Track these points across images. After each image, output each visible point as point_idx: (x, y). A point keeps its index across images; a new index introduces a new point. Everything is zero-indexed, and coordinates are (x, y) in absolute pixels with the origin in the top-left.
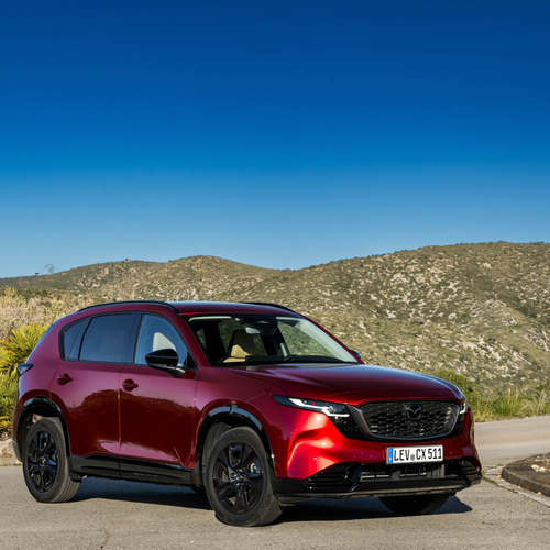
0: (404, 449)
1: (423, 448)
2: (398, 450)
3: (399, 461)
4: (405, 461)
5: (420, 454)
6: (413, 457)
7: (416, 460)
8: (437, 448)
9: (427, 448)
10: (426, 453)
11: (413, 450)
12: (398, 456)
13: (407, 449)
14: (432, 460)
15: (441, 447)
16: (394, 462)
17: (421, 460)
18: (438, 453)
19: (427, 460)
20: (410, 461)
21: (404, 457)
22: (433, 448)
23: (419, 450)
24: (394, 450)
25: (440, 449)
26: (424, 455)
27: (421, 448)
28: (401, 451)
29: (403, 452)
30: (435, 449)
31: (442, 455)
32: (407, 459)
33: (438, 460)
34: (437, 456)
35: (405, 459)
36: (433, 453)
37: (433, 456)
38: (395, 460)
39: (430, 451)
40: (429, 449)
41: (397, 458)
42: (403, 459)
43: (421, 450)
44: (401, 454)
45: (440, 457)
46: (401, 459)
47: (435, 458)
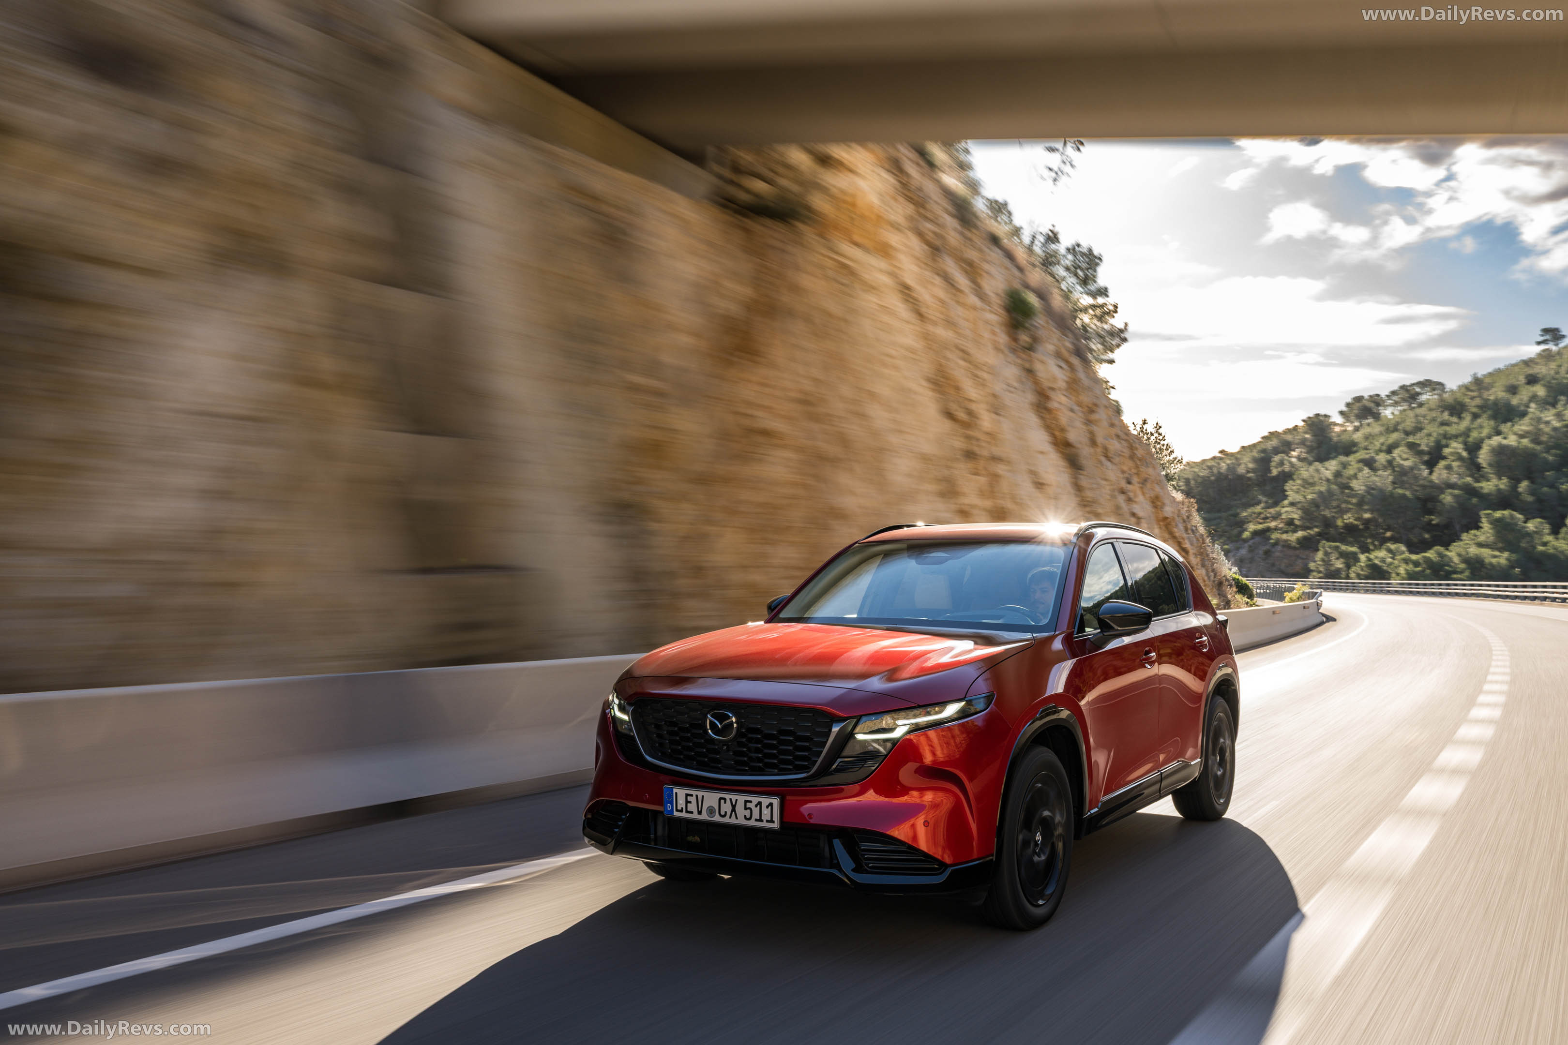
0: (694, 793)
1: (734, 797)
2: (680, 793)
3: (684, 815)
4: (695, 816)
5: (726, 808)
6: (711, 811)
7: (717, 818)
8: (765, 801)
9: (741, 799)
10: (740, 808)
11: (711, 798)
12: (681, 803)
13: (700, 793)
14: (752, 823)
15: (776, 802)
16: (676, 814)
17: (726, 820)
18: (766, 812)
19: (741, 821)
20: (704, 816)
21: (692, 807)
22: (755, 799)
23: (725, 799)
24: (675, 790)
25: (771, 805)
26: (734, 809)
27: (728, 796)
28: (687, 795)
29: (693, 799)
30: (760, 803)
31: (776, 817)
32: (700, 813)
33: (764, 824)
34: (764, 818)
35: (695, 811)
36: (756, 811)
37: (756, 815)
38: (677, 810)
39: (749, 805)
40: (746, 802)
41: (679, 808)
42: (692, 813)
43: (728, 801)
44: (687, 802)
45: (772, 821)
46: (687, 812)
47: (760, 820)
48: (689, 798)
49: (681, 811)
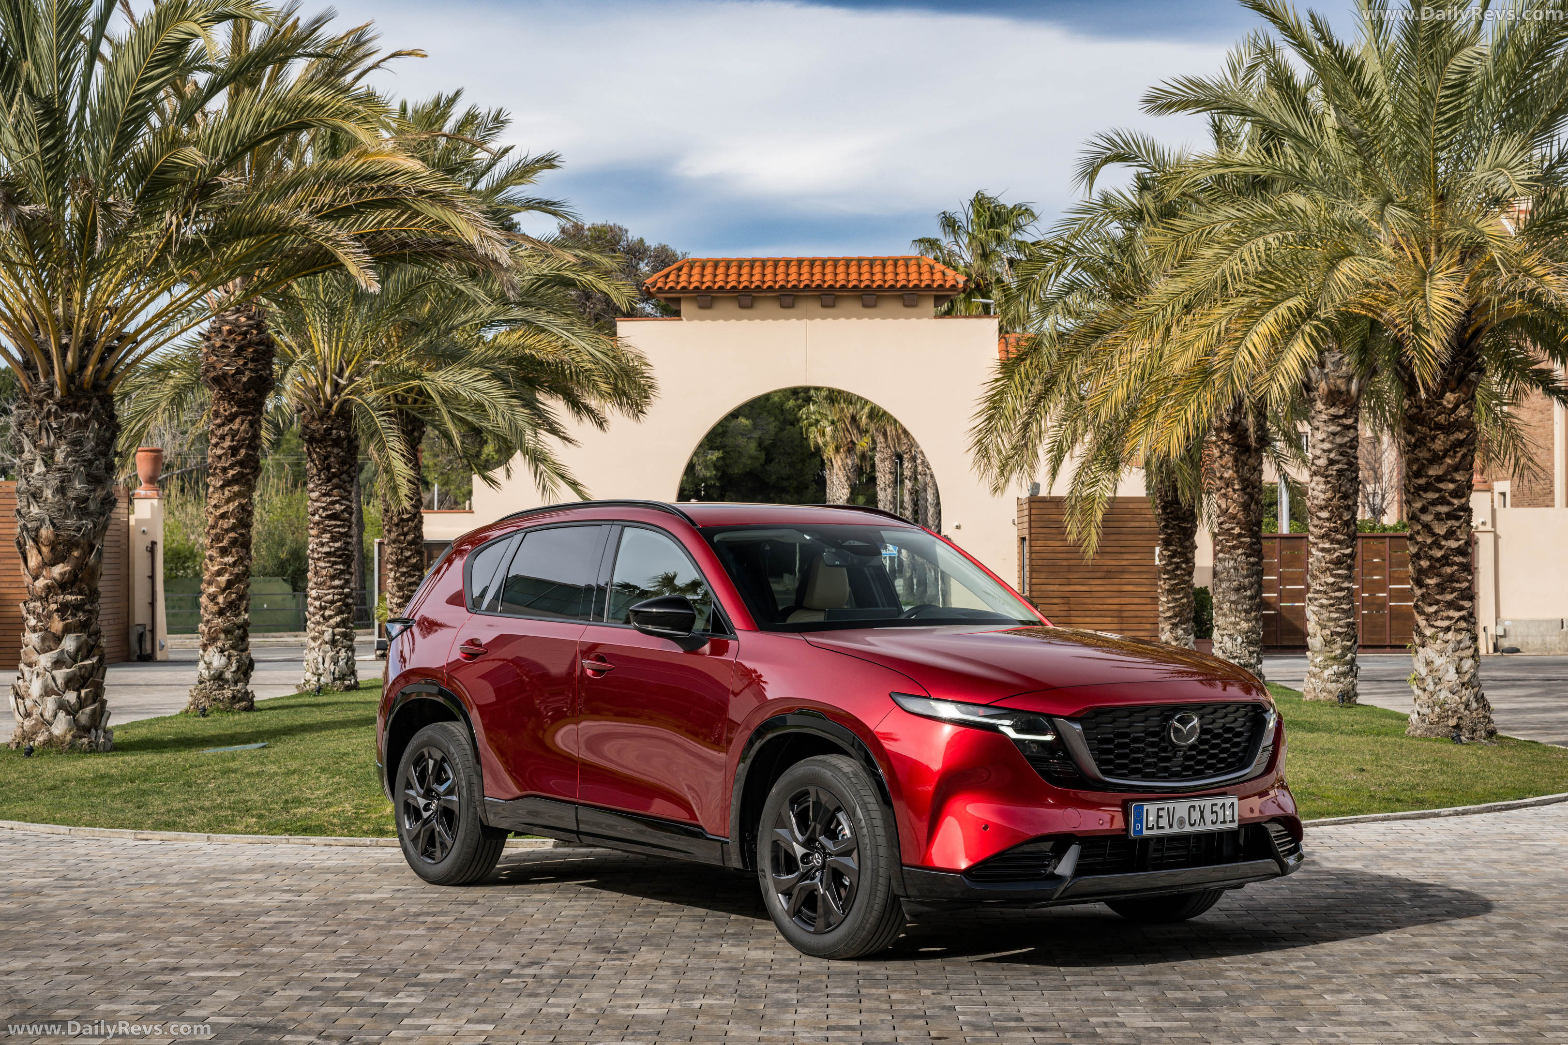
0: (1165, 806)
1: (1202, 803)
2: (1151, 808)
3: (1155, 832)
4: (1167, 831)
5: (1196, 815)
6: (1181, 822)
7: (1187, 829)
8: (1228, 801)
9: (1207, 803)
10: (1207, 814)
11: (1181, 808)
12: (1152, 821)
13: (1170, 805)
14: (1219, 827)
15: (1236, 800)
16: (1146, 833)
17: (1196, 829)
18: (1229, 812)
19: (1210, 827)
20: (1176, 830)
21: (1164, 822)
22: (1220, 801)
23: (1194, 807)
24: (1145, 808)
25: (1233, 804)
26: (1202, 817)
27: (1197, 803)
28: (1158, 810)
29: (1163, 813)
30: (1224, 805)
31: (1236, 818)
32: (1171, 826)
33: (1228, 826)
34: (1228, 819)
35: (1167, 826)
36: (1220, 813)
37: (1221, 819)
38: (1148, 828)
39: (1215, 808)
40: (1213, 805)
41: (1150, 826)
42: (1163, 828)
43: (1197, 808)
44: (1159, 817)
45: (1233, 821)
46: (1159, 828)
47: (1224, 822)
48: (1161, 813)
49: (1152, 828)
